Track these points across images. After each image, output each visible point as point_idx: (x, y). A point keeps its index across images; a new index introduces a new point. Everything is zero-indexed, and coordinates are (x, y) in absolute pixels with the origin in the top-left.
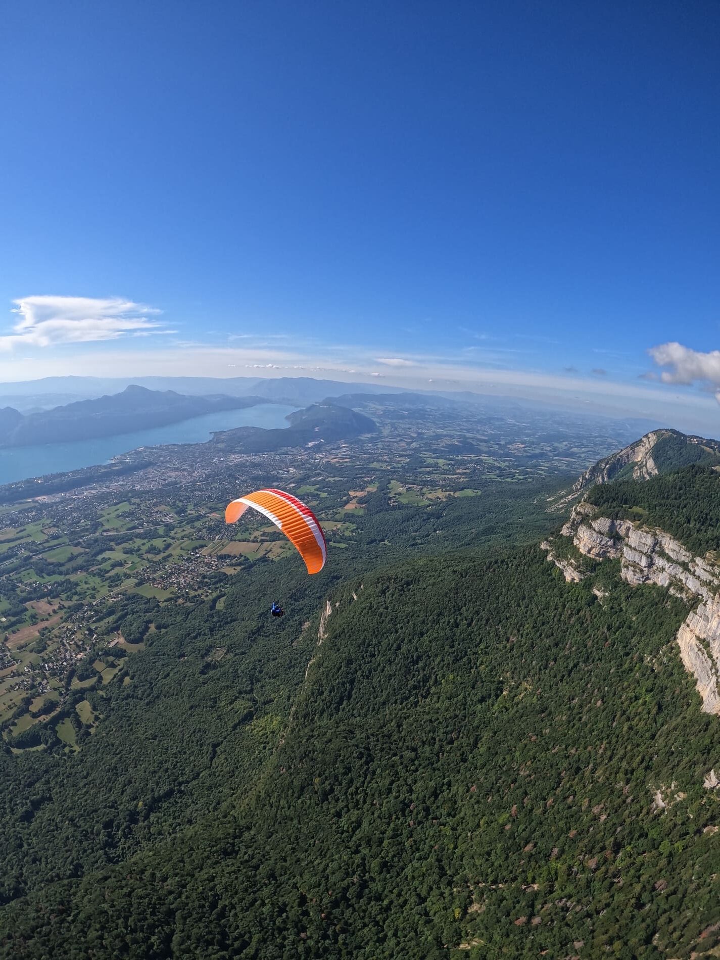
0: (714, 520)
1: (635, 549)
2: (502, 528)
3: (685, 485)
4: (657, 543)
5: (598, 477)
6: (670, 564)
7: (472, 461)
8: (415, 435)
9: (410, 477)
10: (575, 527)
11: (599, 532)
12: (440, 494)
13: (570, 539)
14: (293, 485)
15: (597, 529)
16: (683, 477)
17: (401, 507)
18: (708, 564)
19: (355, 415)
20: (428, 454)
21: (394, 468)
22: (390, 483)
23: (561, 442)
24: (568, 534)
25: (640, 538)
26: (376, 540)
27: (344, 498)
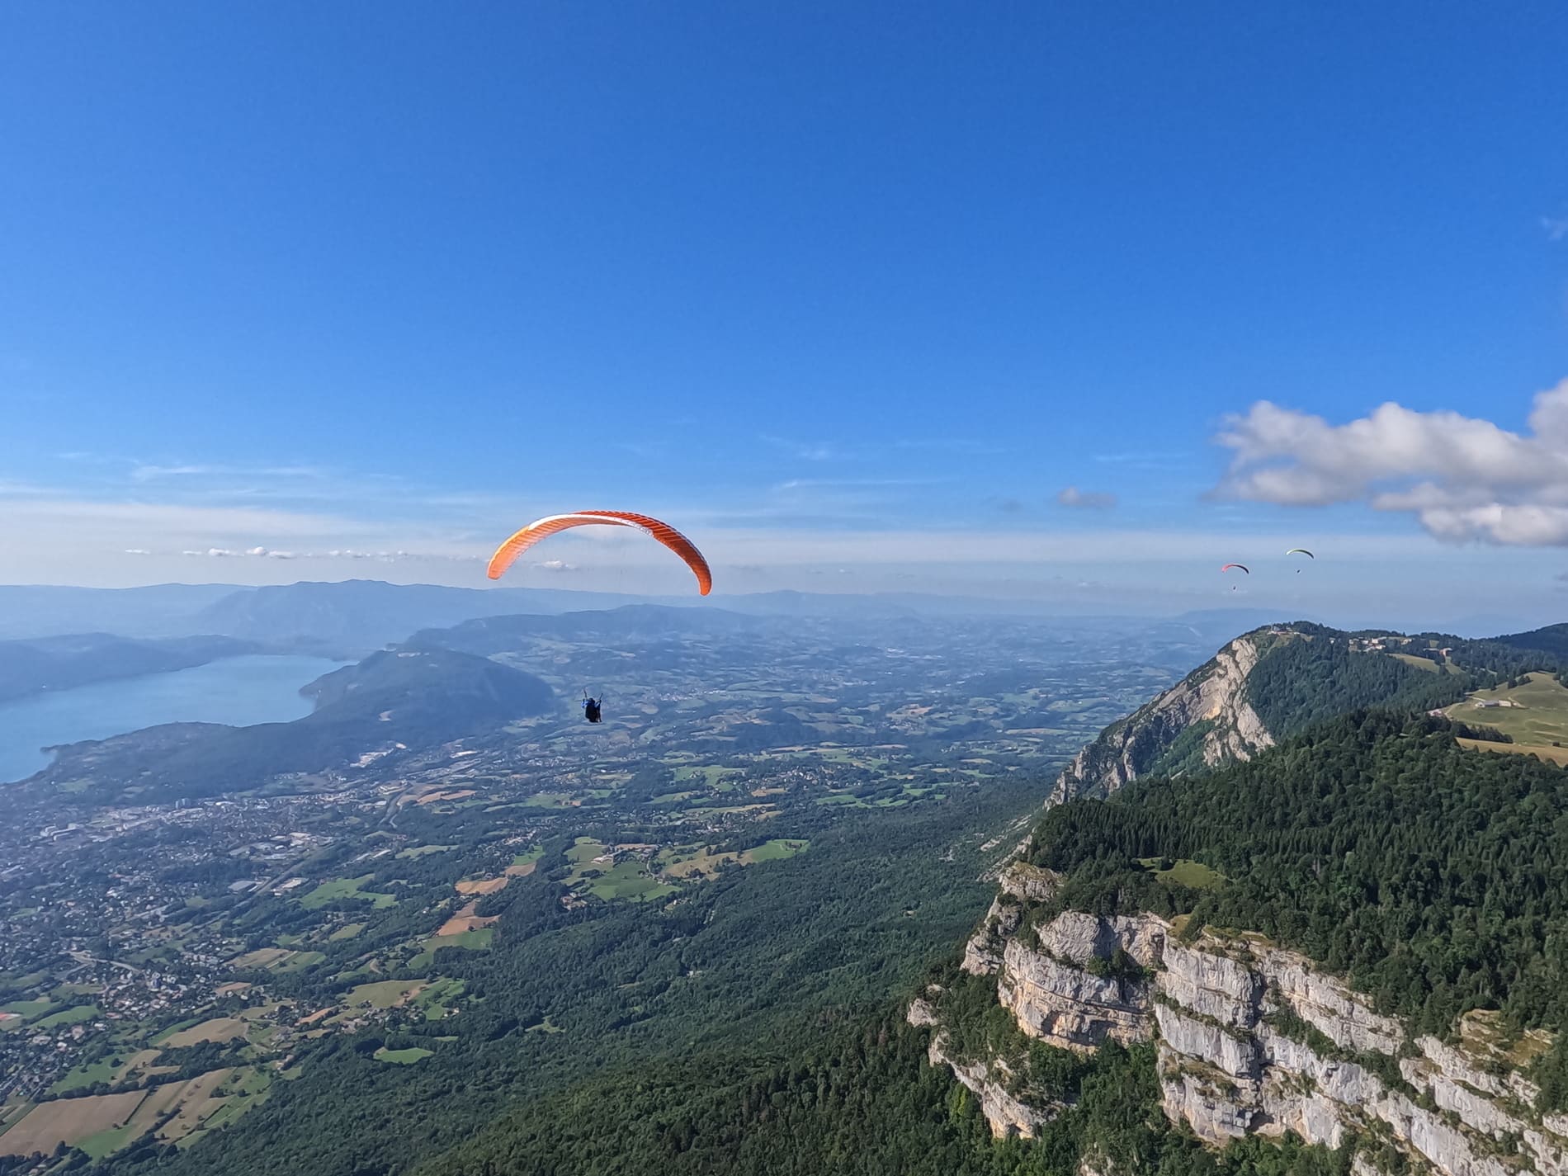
0: (1468, 881)
1: (1190, 1013)
2: (858, 944)
3: (1338, 776)
4: (1264, 987)
5: (1108, 771)
6: (1327, 1064)
7: (794, 763)
8: (653, 711)
9: (630, 822)
10: (996, 945)
11: (1067, 962)
12: (704, 862)
13: (989, 985)
14: (296, 882)
15: (1056, 950)
16: (1327, 754)
17: (597, 910)
18: (1478, 1066)
19: (498, 674)
20: (682, 756)
21: (592, 801)
22: (572, 845)
23: (1022, 691)
24: (985, 970)
25: (1200, 973)
26: (515, 1022)
27: (441, 905)
